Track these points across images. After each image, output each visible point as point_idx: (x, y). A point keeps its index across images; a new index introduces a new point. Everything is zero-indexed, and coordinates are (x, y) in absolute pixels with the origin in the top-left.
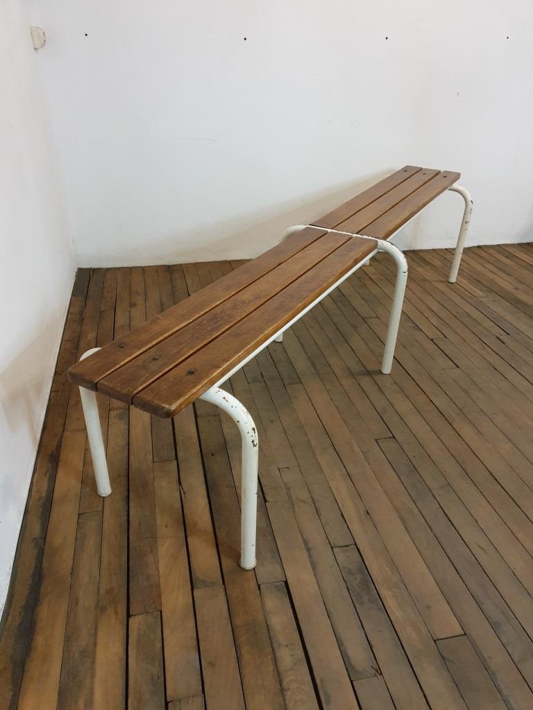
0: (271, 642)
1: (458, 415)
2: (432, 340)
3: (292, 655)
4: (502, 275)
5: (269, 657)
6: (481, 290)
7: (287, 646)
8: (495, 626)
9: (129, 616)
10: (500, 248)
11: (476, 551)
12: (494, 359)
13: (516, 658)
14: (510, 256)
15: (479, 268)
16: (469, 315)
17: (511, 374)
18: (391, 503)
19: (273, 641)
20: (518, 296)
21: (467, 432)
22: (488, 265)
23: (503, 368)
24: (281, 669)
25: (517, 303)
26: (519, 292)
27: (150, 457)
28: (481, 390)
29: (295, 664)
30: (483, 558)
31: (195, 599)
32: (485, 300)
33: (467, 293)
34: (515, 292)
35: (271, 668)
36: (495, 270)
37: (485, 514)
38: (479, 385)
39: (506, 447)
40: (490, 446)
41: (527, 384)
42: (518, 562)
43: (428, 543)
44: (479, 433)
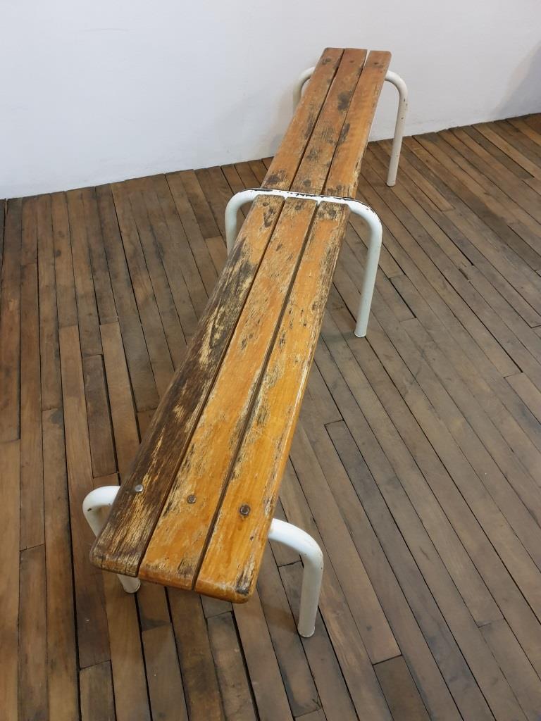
0: (219, 685)
1: (411, 384)
2: (390, 279)
3: (239, 696)
4: (474, 173)
5: (217, 701)
6: (448, 200)
7: (234, 686)
8: (430, 642)
9: (79, 669)
10: (473, 131)
11: (419, 556)
12: (454, 301)
13: (447, 678)
14: (485, 144)
15: (448, 164)
16: (431, 239)
17: (472, 324)
18: (338, 505)
19: (221, 681)
20: (488, 205)
21: (420, 407)
22: (459, 160)
23: (464, 314)
24: (229, 712)
25: (486, 216)
26: (490, 198)
27: (89, 471)
28: (437, 347)
29: (241, 706)
30: (425, 565)
31: (144, 643)
32: (451, 215)
33: (432, 205)
34: (484, 198)
35: (219, 713)
36: (465, 166)
37: (430, 512)
38: (436, 341)
39: (458, 422)
40: (441, 422)
41: (486, 334)
42: (458, 567)
43: (373, 552)
44: (432, 406)
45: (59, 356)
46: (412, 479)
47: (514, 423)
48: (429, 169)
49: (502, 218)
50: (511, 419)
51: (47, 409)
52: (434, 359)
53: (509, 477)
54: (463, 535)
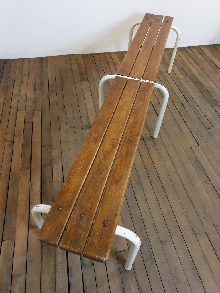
0: (55, 252)
1: (153, 146)
2: (153, 105)
3: (62, 258)
4: (195, 65)
5: (53, 258)
6: (183, 75)
7: (61, 254)
9: (2, 241)
10: (199, 48)
12: (177, 116)
14: (202, 53)
15: (186, 61)
16: (173, 90)
17: (183, 125)
19: (56, 251)
20: (199, 79)
21: (154, 155)
22: (191, 60)
23: (180, 121)
24: (57, 263)
25: (197, 83)
26: (200, 76)
27: (19, 167)
28: (166, 133)
29: (62, 261)
30: (144, 217)
31: (29, 234)
32: (182, 81)
33: (176, 77)
34: (197, 76)
35: (53, 263)
36: (192, 62)
37: (150, 196)
38: (166, 130)
39: (169, 163)
40: (162, 162)
41: (187, 129)
42: (158, 219)
43: (125, 210)
44: (159, 156)
45: (15, 121)
46: (146, 183)
47: (192, 166)
48: (177, 62)
49: (203, 84)
50: (191, 164)
51: (7, 142)
52: (164, 138)
53: (185, 186)
54: (162, 207)
